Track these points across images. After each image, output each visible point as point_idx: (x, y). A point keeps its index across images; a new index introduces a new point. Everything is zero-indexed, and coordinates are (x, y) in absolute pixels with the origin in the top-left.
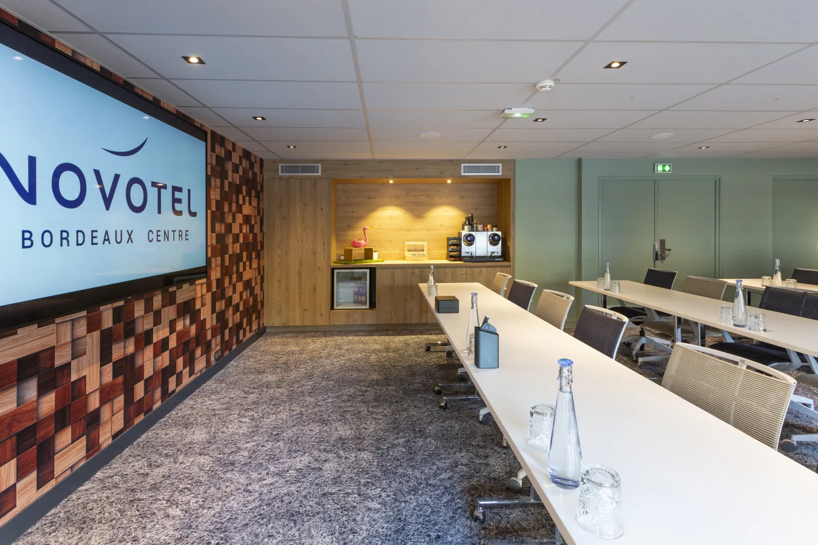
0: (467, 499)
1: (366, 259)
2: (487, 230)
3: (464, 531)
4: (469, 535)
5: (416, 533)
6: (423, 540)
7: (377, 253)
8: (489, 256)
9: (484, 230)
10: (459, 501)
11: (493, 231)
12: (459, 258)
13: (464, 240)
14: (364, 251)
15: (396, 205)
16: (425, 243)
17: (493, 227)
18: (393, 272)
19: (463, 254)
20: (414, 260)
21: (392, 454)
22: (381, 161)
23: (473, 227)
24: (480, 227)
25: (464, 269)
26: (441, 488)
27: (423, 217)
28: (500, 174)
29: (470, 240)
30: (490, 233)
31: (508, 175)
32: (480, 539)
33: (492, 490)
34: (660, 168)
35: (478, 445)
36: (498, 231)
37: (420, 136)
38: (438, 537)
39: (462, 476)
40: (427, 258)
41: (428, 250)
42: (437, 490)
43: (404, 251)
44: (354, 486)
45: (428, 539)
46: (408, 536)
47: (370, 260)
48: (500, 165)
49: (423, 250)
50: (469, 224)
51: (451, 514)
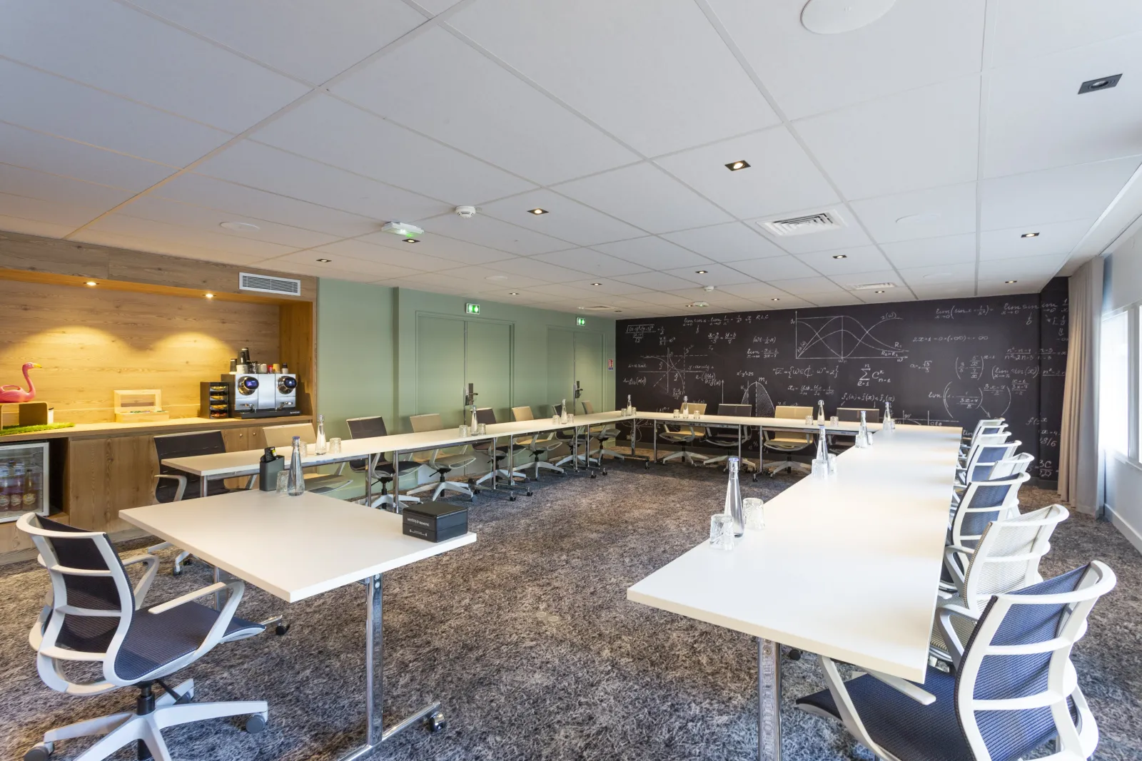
0: (450, 688)
1: (21, 425)
2: (274, 372)
3: (477, 714)
4: (484, 714)
5: (433, 744)
6: (447, 745)
7: (52, 411)
8: (278, 410)
9: (268, 372)
10: (444, 693)
11: (281, 373)
12: (230, 412)
13: (239, 386)
14: (18, 409)
15: (91, 326)
16: (157, 393)
17: (282, 367)
18: (109, 444)
19: (237, 408)
20: (140, 421)
21: (311, 692)
22: (80, 246)
23: (252, 367)
24: (263, 367)
25: (245, 429)
26: (413, 693)
27: (151, 349)
28: (298, 294)
29: (250, 386)
30: (279, 376)
31: (309, 297)
32: (497, 711)
33: (465, 668)
34: (471, 308)
35: (407, 636)
36: (289, 373)
37: (222, 225)
38: (459, 733)
39: (422, 671)
40: (168, 416)
41: (163, 403)
42: (411, 696)
43: (113, 405)
44: (299, 749)
45: (450, 742)
46: (428, 751)
47: (42, 426)
48: (299, 282)
49: (152, 404)
50: (245, 363)
51: (451, 709)
